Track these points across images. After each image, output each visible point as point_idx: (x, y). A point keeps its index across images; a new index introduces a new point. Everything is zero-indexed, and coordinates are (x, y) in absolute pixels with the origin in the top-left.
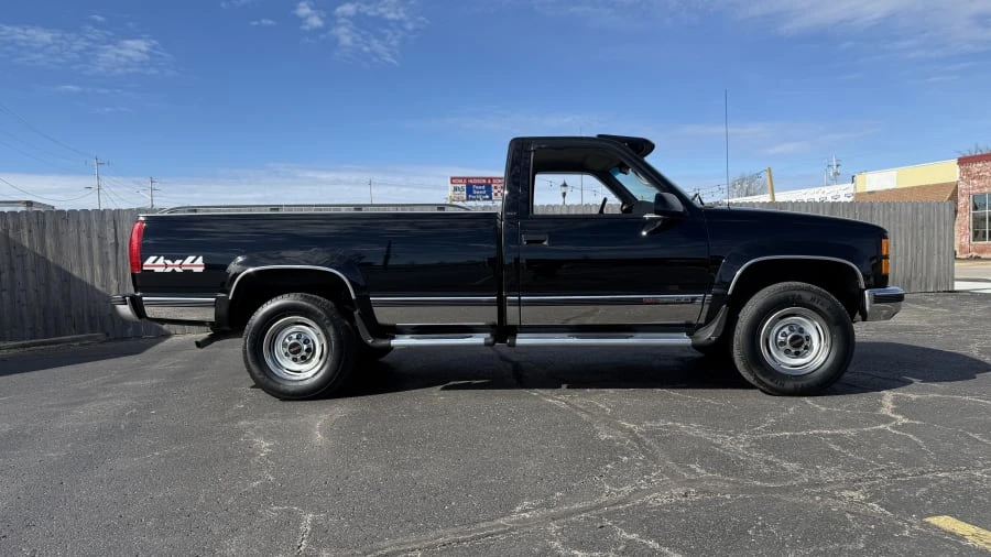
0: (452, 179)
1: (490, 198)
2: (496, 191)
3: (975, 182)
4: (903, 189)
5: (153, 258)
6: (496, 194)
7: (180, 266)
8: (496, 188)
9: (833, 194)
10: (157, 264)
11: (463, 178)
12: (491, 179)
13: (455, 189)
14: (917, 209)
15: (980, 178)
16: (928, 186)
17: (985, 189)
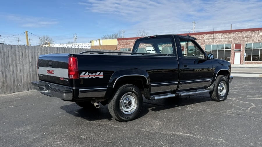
3: (121, 45)
4: (104, 46)
5: (84, 73)
7: (95, 76)
9: (85, 45)
10: (85, 75)
15: (122, 44)
16: (110, 45)
17: (124, 47)
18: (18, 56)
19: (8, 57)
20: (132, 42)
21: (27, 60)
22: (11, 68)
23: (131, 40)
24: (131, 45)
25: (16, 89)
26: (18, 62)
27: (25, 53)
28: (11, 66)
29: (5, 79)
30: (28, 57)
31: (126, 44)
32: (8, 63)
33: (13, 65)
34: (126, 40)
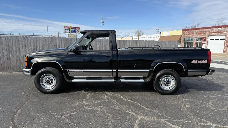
0: (65, 27)
1: (75, 33)
2: (77, 31)
6: (77, 32)
8: (77, 30)
9: (156, 36)
11: (68, 27)
12: (76, 27)
13: (66, 30)
14: (169, 43)
15: (186, 34)
16: (176, 35)
17: (187, 37)
18: (21, 45)
19: (12, 46)
20: (195, 32)
21: (30, 47)
22: (15, 54)
23: (195, 31)
24: (194, 34)
25: (19, 69)
26: (21, 49)
27: (27, 42)
28: (15, 52)
29: (9, 62)
30: (30, 46)
31: (190, 34)
32: (12, 49)
33: (16, 51)
34: (190, 30)
